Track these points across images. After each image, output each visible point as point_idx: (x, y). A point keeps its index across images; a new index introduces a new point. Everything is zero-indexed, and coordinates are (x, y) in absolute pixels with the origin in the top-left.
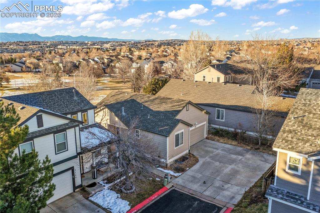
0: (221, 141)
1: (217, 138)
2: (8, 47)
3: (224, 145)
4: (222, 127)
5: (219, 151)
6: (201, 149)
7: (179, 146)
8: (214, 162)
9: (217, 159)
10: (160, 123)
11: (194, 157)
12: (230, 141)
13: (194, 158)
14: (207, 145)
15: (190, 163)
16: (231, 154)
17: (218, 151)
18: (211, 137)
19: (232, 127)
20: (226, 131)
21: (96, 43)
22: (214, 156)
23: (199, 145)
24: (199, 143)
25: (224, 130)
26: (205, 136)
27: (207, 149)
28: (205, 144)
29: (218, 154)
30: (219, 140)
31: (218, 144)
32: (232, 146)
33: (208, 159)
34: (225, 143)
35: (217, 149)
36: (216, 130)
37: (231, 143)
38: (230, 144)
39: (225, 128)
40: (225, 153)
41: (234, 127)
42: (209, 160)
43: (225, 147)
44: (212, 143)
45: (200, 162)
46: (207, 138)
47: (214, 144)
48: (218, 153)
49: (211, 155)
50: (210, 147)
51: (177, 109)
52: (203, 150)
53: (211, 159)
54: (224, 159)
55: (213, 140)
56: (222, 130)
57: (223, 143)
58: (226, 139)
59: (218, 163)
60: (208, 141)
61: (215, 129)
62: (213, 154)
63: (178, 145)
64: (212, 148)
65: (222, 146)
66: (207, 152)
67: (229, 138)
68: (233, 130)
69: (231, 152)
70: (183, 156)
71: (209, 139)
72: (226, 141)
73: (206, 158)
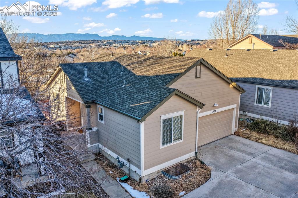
0: (263, 141)
1: (255, 135)
2: (73, 44)
3: (267, 148)
4: (265, 118)
5: (257, 160)
6: (222, 152)
7: (173, 143)
8: (243, 183)
9: (251, 178)
10: (136, 95)
11: (202, 168)
12: (280, 143)
13: (202, 170)
14: (234, 145)
15: (190, 181)
16: (282, 170)
17: (254, 160)
18: (245, 132)
19: (284, 119)
20: (273, 125)
21: (146, 42)
22: (244, 169)
23: (219, 144)
24: (219, 142)
25: (268, 122)
26: (234, 129)
27: (232, 152)
28: (230, 144)
29: (254, 167)
30: (259, 139)
31: (256, 145)
32: (284, 152)
33: (231, 175)
34: (269, 145)
35: (253, 155)
36: (254, 122)
37: (282, 147)
38: (281, 149)
39: (270, 119)
40: (270, 165)
41: (288, 118)
42: (232, 178)
43: (270, 152)
44: (245, 143)
45: (213, 181)
46: (237, 134)
47: (247, 145)
48: (255, 165)
49: (239, 167)
50: (239, 150)
51: (175, 72)
52: (226, 155)
53: (237, 177)
54: (267, 180)
55: (247, 138)
56: (265, 122)
57: (265, 144)
58: (272, 138)
59: (253, 188)
60: (238, 138)
61: (252, 120)
62: (245, 164)
63: (170, 141)
64: (243, 151)
65: (264, 151)
66: (232, 160)
67: (277, 137)
68: (287, 123)
69: (282, 164)
70: (181, 164)
71: (239, 136)
72: (271, 142)
73: (228, 172)
